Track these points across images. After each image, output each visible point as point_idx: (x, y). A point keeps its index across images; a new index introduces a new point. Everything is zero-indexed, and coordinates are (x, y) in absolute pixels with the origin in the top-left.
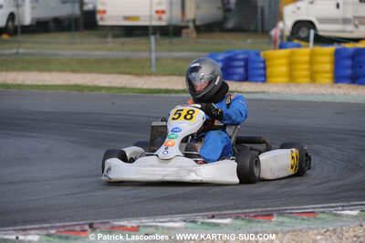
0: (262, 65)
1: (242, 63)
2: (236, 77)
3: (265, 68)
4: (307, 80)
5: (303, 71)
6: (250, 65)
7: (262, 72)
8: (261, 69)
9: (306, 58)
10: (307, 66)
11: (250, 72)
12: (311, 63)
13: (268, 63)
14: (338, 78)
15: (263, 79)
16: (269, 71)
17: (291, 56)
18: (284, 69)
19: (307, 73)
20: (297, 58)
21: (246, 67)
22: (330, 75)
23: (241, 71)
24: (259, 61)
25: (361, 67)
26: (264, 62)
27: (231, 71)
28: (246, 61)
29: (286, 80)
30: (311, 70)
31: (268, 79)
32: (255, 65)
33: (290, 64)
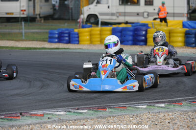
0: (77, 36)
1: (67, 35)
2: (65, 41)
3: (78, 37)
4: (99, 43)
5: (97, 38)
6: (71, 36)
7: (77, 39)
8: (76, 37)
9: (99, 32)
10: (98, 36)
11: (71, 39)
12: (101, 34)
13: (80, 35)
15: (77, 42)
16: (81, 38)
17: (90, 31)
18: (88, 37)
19: (99, 39)
20: (93, 32)
21: (69, 36)
23: (67, 38)
24: (75, 34)
25: (125, 36)
26: (78, 34)
27: (62, 38)
28: (69, 34)
29: (88, 42)
30: (100, 38)
31: (80, 43)
32: (74, 36)
33: (91, 35)
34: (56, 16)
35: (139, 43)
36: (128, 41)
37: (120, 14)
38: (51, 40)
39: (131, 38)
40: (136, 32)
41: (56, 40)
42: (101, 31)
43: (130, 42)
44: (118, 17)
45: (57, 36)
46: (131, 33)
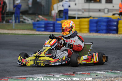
0: (60, 26)
1: (52, 25)
2: (50, 30)
4: (79, 32)
9: (78, 23)
10: (78, 26)
11: (56, 29)
12: (80, 25)
14: (91, 31)
21: (54, 26)
22: (87, 30)
23: (52, 28)
24: (59, 24)
25: (100, 26)
26: (61, 24)
27: (48, 28)
28: (54, 24)
32: (57, 26)
34: (30, 12)
35: (111, 32)
36: (102, 30)
37: (85, 10)
38: (39, 29)
39: (105, 28)
40: (109, 23)
41: (43, 29)
42: (80, 22)
43: (104, 31)
44: (83, 12)
45: (43, 26)
46: (105, 24)
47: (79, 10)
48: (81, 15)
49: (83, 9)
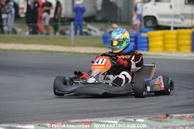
0: (146, 40)
1: (132, 39)
3: (148, 42)
4: (175, 50)
5: (172, 44)
6: (139, 40)
7: (146, 45)
8: (144, 43)
9: (175, 36)
10: (175, 41)
11: (138, 45)
12: (177, 39)
13: (150, 39)
15: (146, 49)
16: (151, 44)
17: (164, 35)
18: (160, 43)
19: (175, 45)
20: (167, 36)
21: (136, 41)
22: (189, 47)
24: (144, 38)
26: (147, 38)
28: (136, 38)
29: (161, 49)
30: (177, 43)
31: (150, 49)
32: (142, 40)
33: (164, 40)
37: (186, 16)
42: (178, 35)
44: (183, 20)
47: (176, 16)
48: (180, 23)
49: (182, 14)
